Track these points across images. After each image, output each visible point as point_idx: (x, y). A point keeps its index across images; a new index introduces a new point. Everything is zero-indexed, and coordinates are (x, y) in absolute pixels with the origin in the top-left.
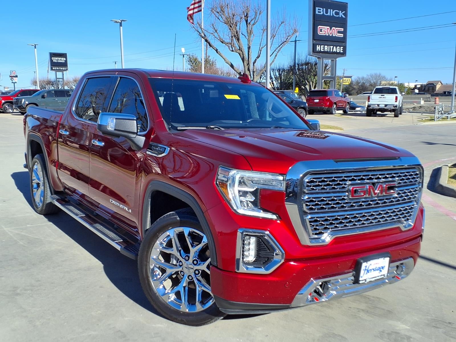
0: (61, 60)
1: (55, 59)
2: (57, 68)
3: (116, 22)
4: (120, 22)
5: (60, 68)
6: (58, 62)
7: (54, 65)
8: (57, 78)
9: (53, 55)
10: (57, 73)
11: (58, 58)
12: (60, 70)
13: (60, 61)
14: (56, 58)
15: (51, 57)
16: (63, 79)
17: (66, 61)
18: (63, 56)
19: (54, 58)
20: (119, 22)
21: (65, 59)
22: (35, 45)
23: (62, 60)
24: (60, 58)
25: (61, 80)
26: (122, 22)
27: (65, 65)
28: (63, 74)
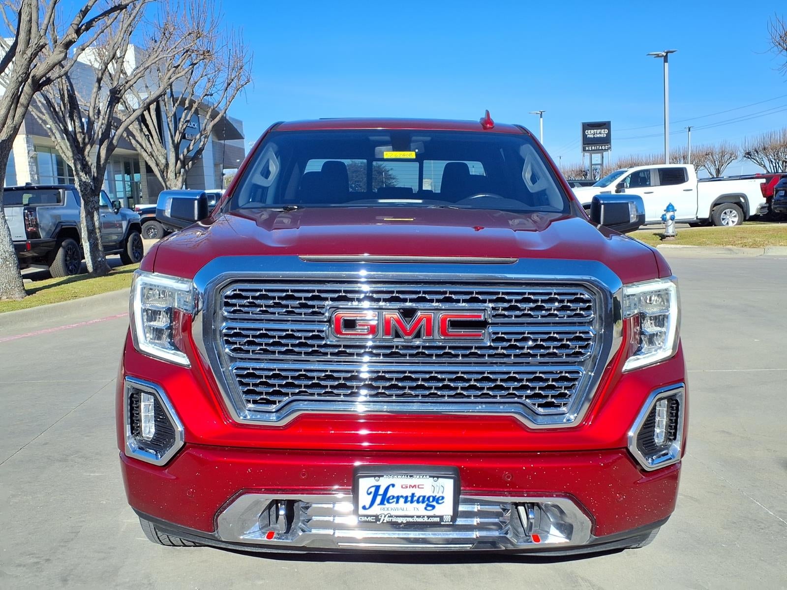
0: (600, 133)
1: (590, 133)
2: (593, 148)
3: (658, 56)
4: (665, 54)
5: (598, 147)
6: (594, 137)
7: (587, 142)
8: (592, 165)
9: (587, 127)
10: (592, 155)
11: (595, 131)
12: (597, 150)
13: (598, 136)
14: (592, 131)
15: (584, 129)
16: (602, 164)
17: (609, 135)
18: (604, 126)
19: (589, 131)
20: (663, 55)
21: (606, 131)
22: (541, 112)
23: (602, 133)
24: (599, 130)
25: (599, 167)
26: (668, 54)
27: (606, 141)
28: (603, 157)
